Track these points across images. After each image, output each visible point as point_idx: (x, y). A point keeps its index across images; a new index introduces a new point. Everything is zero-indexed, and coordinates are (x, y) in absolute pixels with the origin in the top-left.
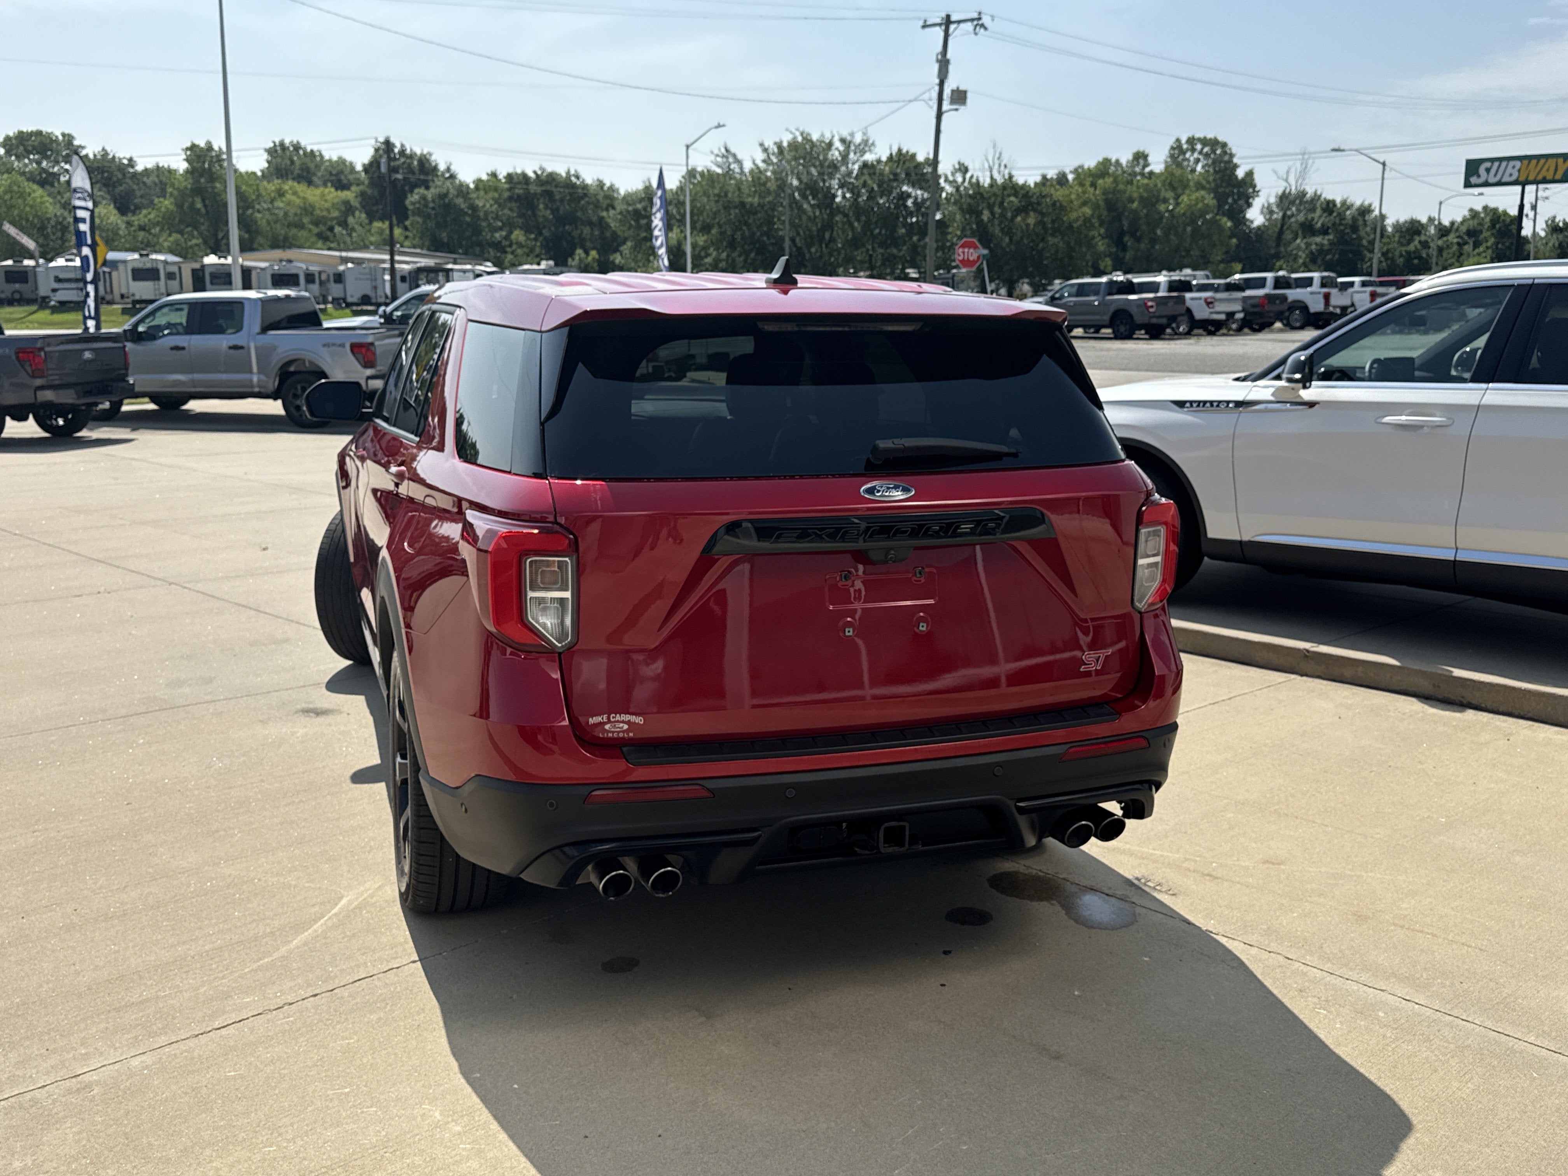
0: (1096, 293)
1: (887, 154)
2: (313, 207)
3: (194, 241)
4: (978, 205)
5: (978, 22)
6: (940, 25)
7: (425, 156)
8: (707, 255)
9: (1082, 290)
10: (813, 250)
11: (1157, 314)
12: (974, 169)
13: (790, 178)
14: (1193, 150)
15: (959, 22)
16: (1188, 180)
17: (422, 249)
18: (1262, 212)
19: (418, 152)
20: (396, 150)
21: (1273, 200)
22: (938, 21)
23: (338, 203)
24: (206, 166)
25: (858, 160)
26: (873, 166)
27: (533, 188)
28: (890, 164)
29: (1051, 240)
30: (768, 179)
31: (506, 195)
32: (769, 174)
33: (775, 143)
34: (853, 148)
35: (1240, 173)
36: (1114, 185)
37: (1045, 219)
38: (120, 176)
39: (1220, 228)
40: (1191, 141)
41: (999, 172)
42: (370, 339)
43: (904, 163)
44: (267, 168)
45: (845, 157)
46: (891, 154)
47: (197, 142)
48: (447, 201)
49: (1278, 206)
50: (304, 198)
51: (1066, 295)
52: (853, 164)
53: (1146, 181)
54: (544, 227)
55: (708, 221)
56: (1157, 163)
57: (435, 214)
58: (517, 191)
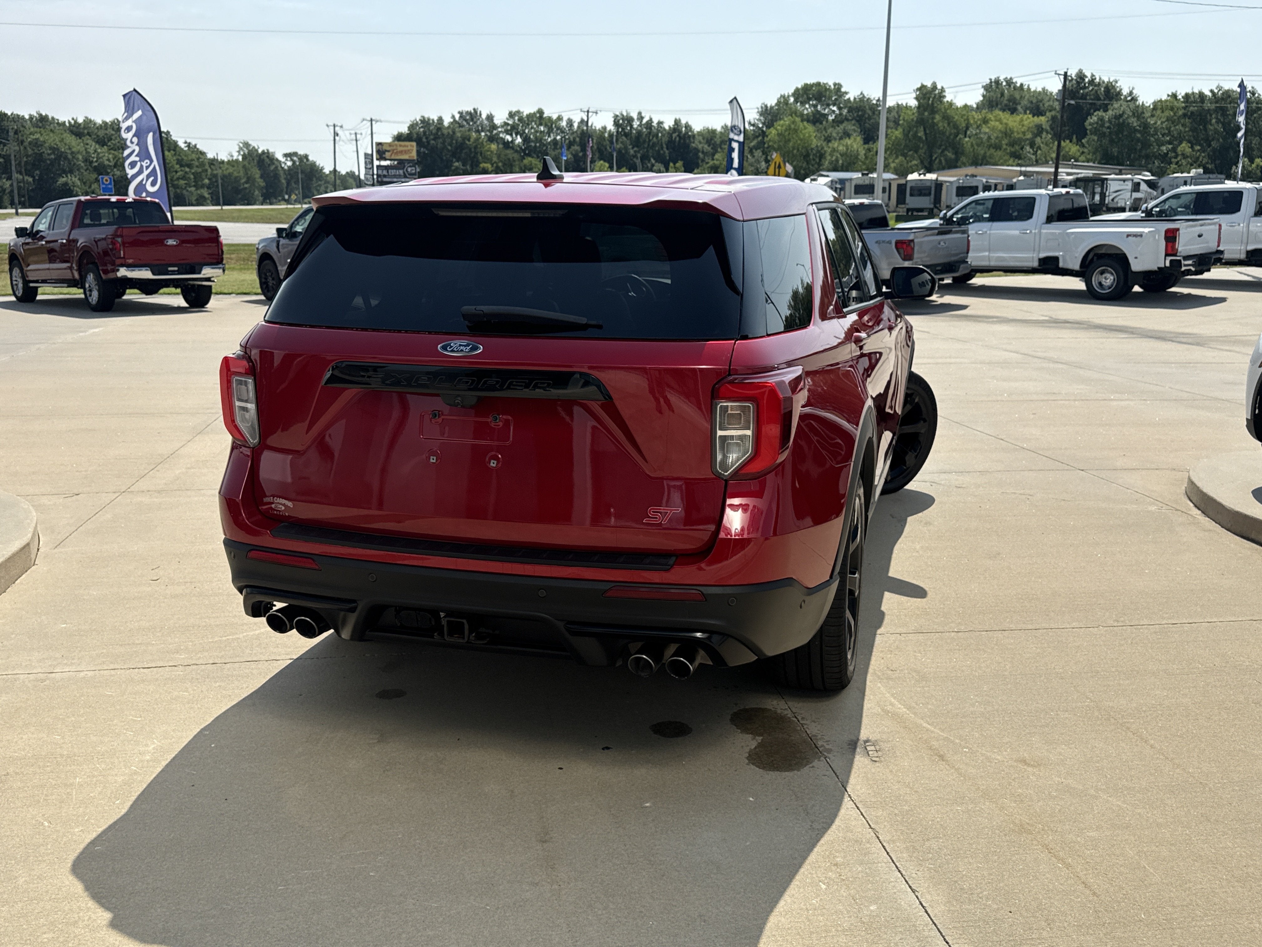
2: (1012, 132)
3: (915, 162)
7: (1111, 83)
17: (1094, 163)
19: (1106, 80)
20: (1087, 80)
23: (1032, 128)
24: (930, 102)
27: (1207, 105)
31: (1181, 113)
38: (870, 112)
42: (911, 237)
44: (982, 101)
47: (925, 84)
48: (1121, 120)
50: (1006, 124)
54: (1213, 140)
57: (1110, 133)
58: (1191, 108)
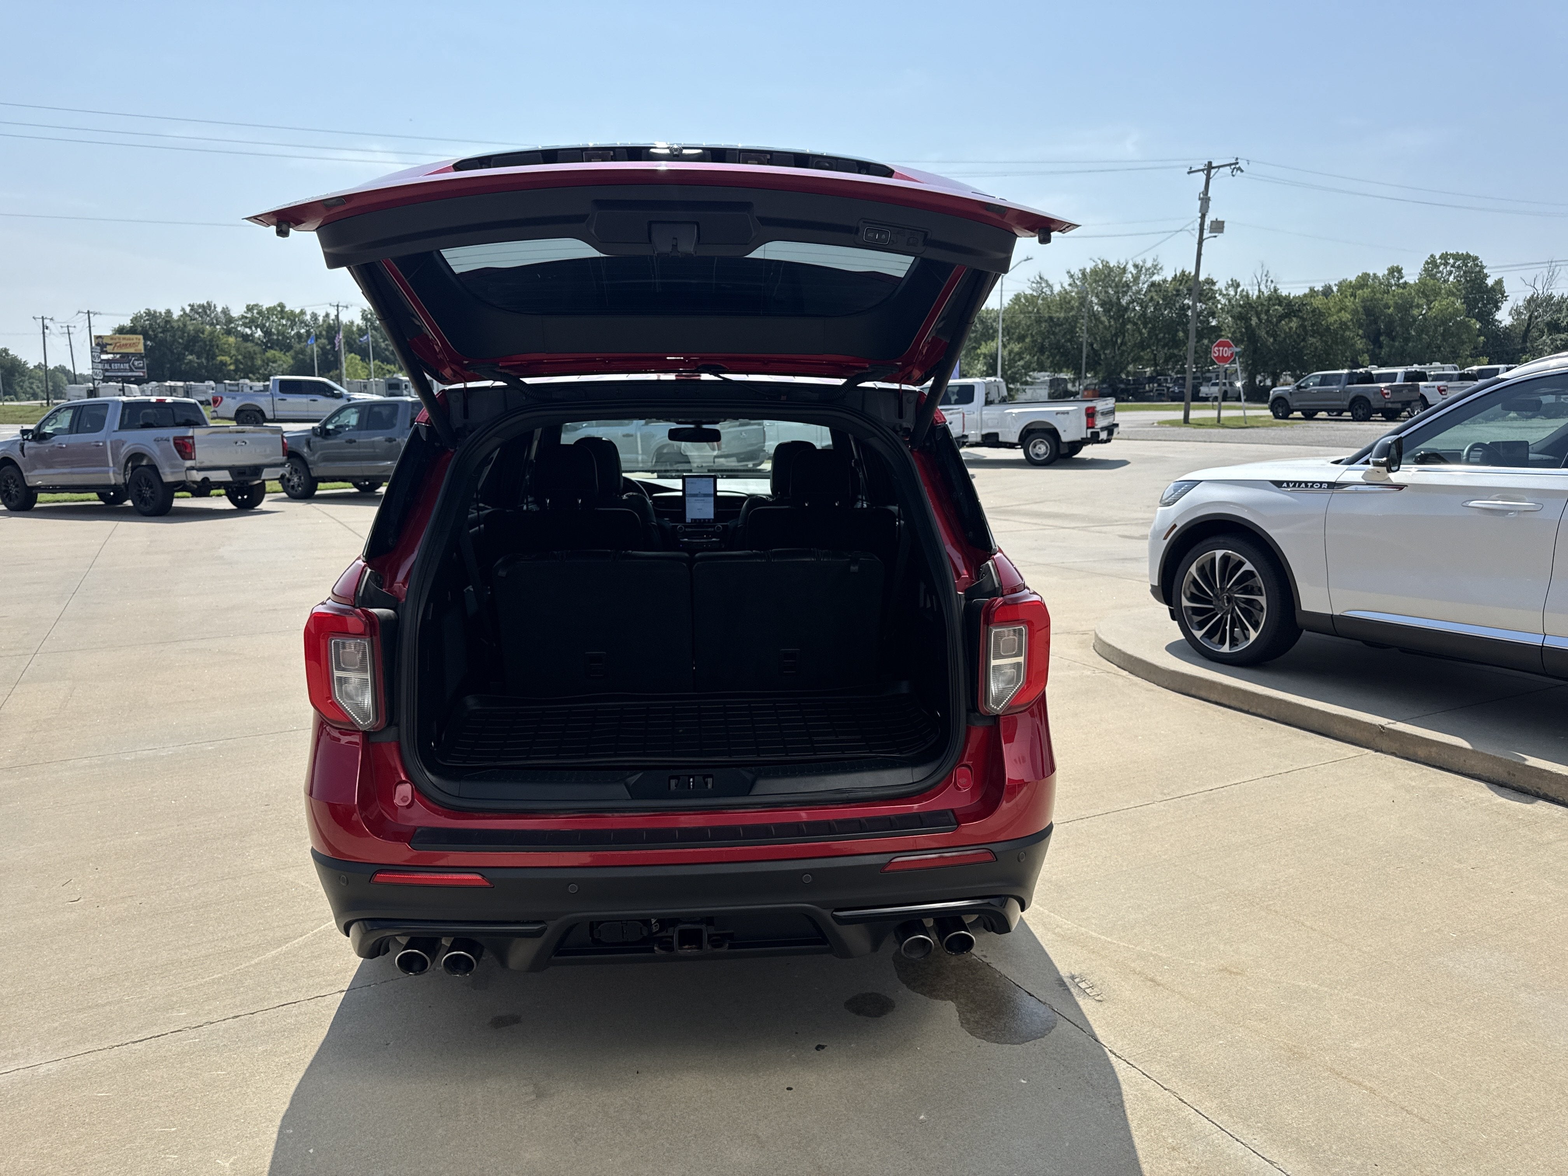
0: (1339, 382)
1: (1173, 275)
4: (1248, 313)
5: (1235, 166)
6: (1203, 170)
8: (1021, 359)
9: (1325, 380)
10: (1107, 352)
11: (1392, 400)
12: (1245, 285)
13: (1090, 296)
14: (1446, 264)
15: (1219, 167)
16: (1440, 289)
18: (1510, 314)
21: (1521, 303)
22: (1202, 167)
25: (1147, 281)
26: (1159, 284)
28: (1173, 283)
29: (1312, 340)
30: (1072, 298)
32: (1073, 294)
33: (1080, 270)
34: (1144, 270)
35: (1490, 282)
36: (1373, 294)
37: (1306, 323)
39: (1468, 328)
40: (1445, 257)
41: (1266, 287)
43: (1186, 282)
45: (1136, 279)
46: (1176, 275)
49: (1525, 308)
51: (1311, 384)
52: (1144, 284)
53: (1401, 291)
55: (1023, 332)
56: (1412, 275)
